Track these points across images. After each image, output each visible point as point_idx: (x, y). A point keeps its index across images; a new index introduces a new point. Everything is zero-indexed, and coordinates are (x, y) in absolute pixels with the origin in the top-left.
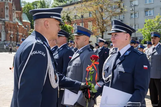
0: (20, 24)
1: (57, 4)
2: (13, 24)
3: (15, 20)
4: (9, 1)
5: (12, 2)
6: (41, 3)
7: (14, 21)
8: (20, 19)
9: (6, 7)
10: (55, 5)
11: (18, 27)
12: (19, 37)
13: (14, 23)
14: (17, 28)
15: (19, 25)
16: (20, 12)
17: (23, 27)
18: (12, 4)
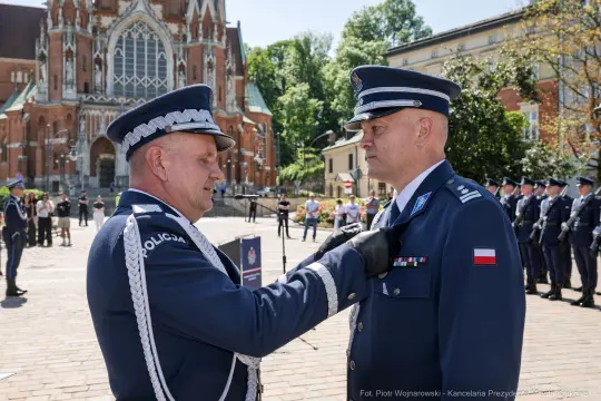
0: (246, 119)
1: (356, 46)
2: (228, 121)
3: (232, 104)
4: (216, 40)
5: (224, 42)
6: (298, 47)
7: (230, 109)
8: (242, 103)
9: (206, 60)
10: (350, 49)
11: (242, 130)
12: (245, 164)
13: (231, 117)
14: (239, 133)
15: (243, 123)
16: (241, 78)
17: (255, 129)
18: (226, 51)
